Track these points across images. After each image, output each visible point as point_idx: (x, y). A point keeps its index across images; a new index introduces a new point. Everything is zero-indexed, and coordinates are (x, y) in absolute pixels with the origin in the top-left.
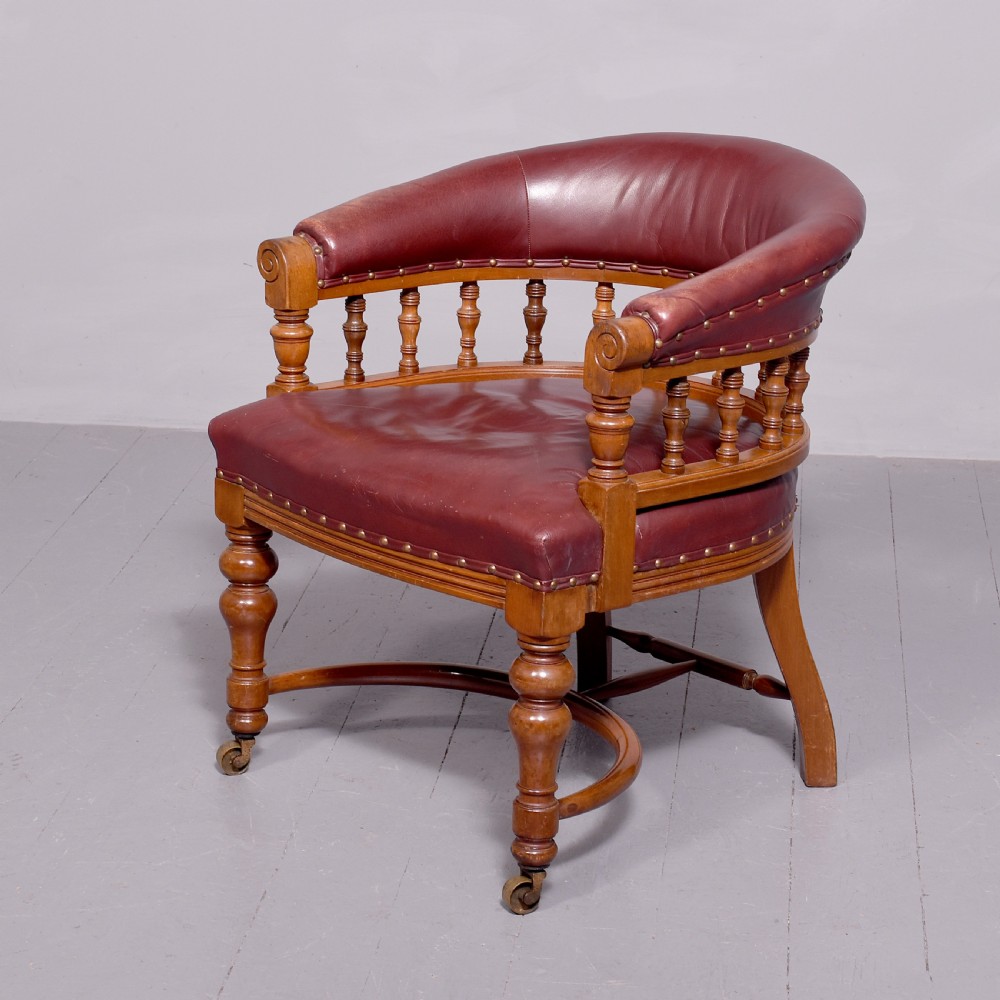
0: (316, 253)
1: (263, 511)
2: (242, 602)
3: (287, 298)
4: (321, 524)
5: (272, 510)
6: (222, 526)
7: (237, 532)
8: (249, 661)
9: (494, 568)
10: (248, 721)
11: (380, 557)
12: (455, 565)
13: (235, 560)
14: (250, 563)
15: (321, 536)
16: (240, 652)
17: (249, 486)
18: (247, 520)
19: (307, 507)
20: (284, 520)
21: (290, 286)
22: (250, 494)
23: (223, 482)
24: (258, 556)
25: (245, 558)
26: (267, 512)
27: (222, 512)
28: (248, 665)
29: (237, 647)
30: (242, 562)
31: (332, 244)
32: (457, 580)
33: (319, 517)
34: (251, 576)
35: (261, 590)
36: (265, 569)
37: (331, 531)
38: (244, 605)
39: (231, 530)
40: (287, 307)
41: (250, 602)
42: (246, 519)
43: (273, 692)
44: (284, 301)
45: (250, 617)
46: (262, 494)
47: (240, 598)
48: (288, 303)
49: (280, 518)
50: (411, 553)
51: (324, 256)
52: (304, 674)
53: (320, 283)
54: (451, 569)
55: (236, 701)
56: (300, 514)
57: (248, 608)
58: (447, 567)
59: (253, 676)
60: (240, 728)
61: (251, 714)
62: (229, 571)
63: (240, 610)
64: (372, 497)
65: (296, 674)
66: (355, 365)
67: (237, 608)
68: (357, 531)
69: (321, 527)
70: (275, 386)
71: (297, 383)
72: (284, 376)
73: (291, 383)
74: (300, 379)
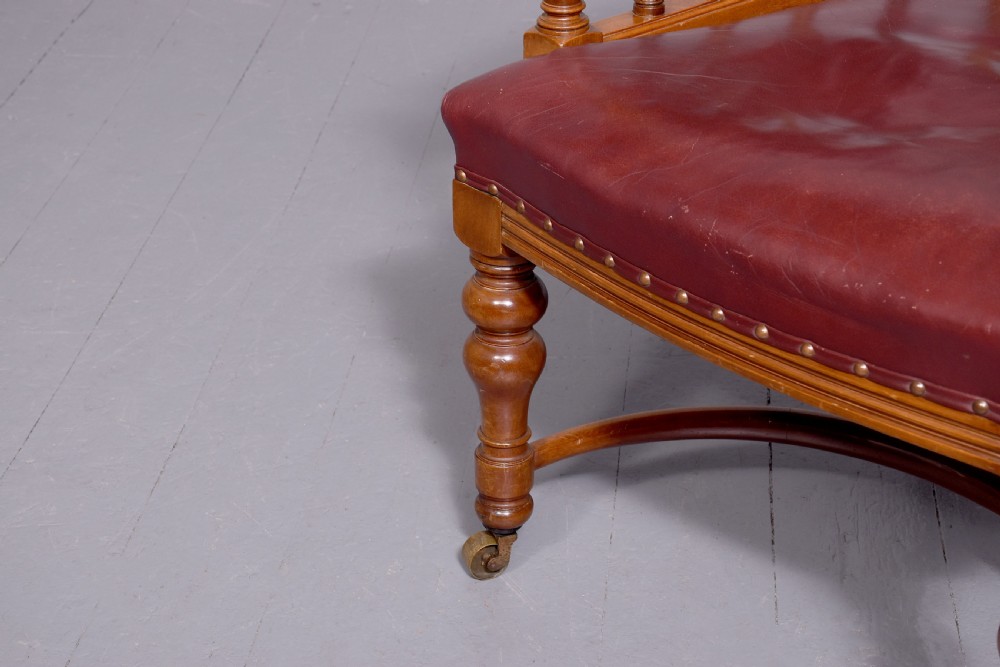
1: (534, 241)
2: (496, 357)
4: (643, 286)
5: (548, 243)
6: (466, 251)
7: (490, 262)
8: (508, 435)
9: (983, 404)
10: (507, 514)
11: (752, 355)
12: (903, 390)
13: (487, 302)
14: (508, 303)
15: (640, 301)
16: (494, 424)
17: (509, 200)
18: (506, 249)
19: (615, 254)
20: (573, 264)
22: (512, 213)
23: (465, 188)
24: (520, 294)
25: (501, 296)
26: (542, 245)
27: (466, 229)
28: (506, 440)
29: (490, 415)
30: (496, 303)
32: (905, 414)
33: (640, 274)
34: (509, 321)
35: (525, 339)
36: (530, 311)
37: (661, 300)
38: (500, 363)
39: (477, 258)
41: (508, 358)
42: (503, 246)
43: (539, 466)
45: (508, 378)
46: (534, 217)
47: (495, 352)
49: (565, 260)
50: (813, 359)
52: (579, 435)
54: (894, 395)
55: (492, 488)
56: (604, 263)
57: (507, 367)
58: (886, 391)
59: (514, 455)
60: (496, 523)
61: (512, 505)
62: (480, 317)
63: (496, 371)
64: (741, 262)
65: (569, 438)
67: (491, 369)
68: (713, 309)
69: (641, 290)
70: (538, 35)
71: (573, 30)
72: (551, 19)
73: (563, 30)
74: (576, 23)
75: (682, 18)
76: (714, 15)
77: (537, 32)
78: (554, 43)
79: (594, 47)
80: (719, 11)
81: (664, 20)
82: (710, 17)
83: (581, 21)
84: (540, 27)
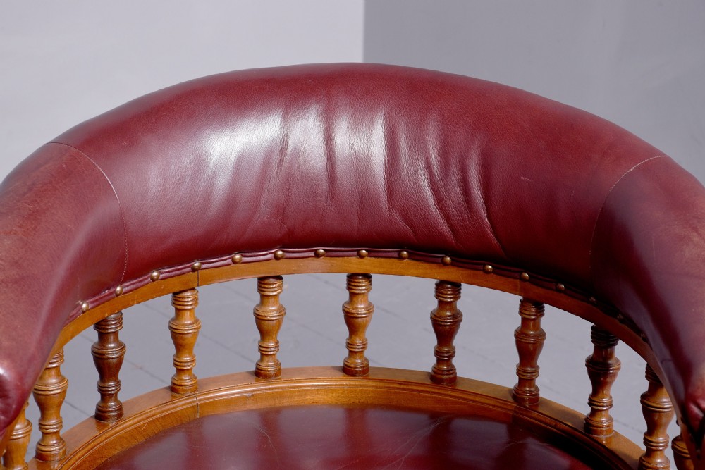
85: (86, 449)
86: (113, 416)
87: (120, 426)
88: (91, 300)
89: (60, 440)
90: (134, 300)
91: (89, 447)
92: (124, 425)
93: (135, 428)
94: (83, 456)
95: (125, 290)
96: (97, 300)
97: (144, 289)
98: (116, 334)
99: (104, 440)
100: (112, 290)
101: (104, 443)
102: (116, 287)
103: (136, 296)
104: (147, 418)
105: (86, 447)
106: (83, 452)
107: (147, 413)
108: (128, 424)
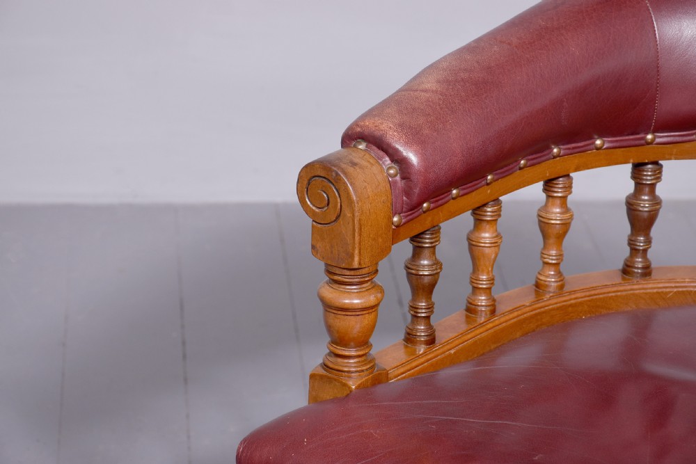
0: (390, 175)
3: (357, 252)
21: (360, 235)
31: (413, 158)
40: (356, 265)
44: (352, 256)
48: (356, 259)
51: (403, 178)
53: (395, 219)
66: (423, 321)
70: (326, 376)
71: (363, 371)
72: (340, 360)
73: (352, 372)
74: (365, 364)
75: (452, 345)
76: (479, 339)
77: (322, 372)
78: (345, 385)
79: (380, 389)
80: (483, 335)
81: (437, 349)
82: (476, 342)
83: (370, 362)
84: (325, 366)
85: (588, 294)
86: (638, 273)
87: (639, 284)
88: (610, 139)
89: (559, 274)
90: (671, 154)
91: (593, 292)
92: (645, 286)
93: (657, 293)
94: (582, 298)
95: (658, 140)
96: (617, 141)
97: (687, 145)
98: (653, 186)
99: (614, 292)
100: (641, 136)
101: (613, 294)
102: (647, 134)
103: (675, 150)
104: (676, 287)
105: (589, 291)
106: (583, 294)
107: (678, 282)
108: (650, 286)
